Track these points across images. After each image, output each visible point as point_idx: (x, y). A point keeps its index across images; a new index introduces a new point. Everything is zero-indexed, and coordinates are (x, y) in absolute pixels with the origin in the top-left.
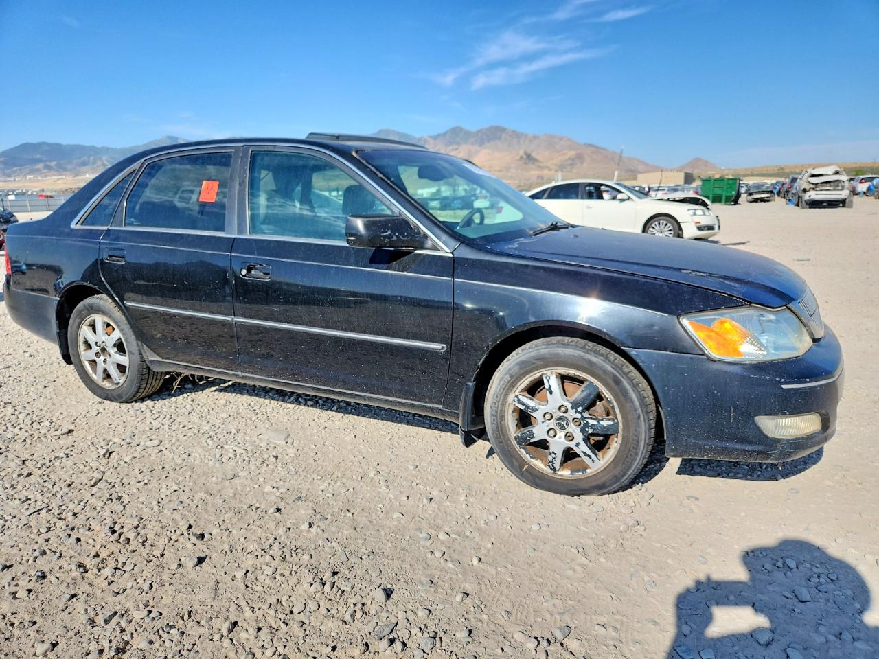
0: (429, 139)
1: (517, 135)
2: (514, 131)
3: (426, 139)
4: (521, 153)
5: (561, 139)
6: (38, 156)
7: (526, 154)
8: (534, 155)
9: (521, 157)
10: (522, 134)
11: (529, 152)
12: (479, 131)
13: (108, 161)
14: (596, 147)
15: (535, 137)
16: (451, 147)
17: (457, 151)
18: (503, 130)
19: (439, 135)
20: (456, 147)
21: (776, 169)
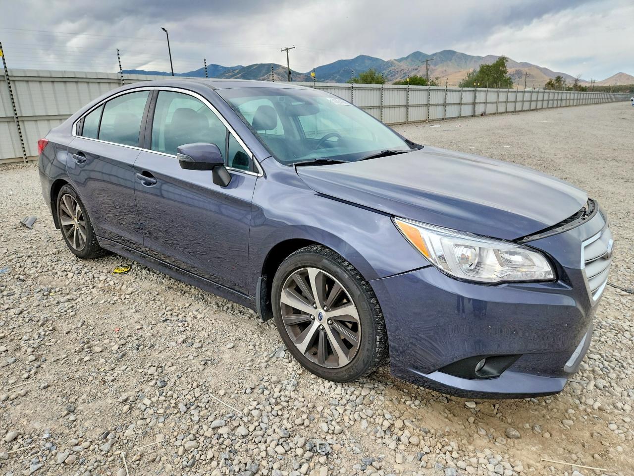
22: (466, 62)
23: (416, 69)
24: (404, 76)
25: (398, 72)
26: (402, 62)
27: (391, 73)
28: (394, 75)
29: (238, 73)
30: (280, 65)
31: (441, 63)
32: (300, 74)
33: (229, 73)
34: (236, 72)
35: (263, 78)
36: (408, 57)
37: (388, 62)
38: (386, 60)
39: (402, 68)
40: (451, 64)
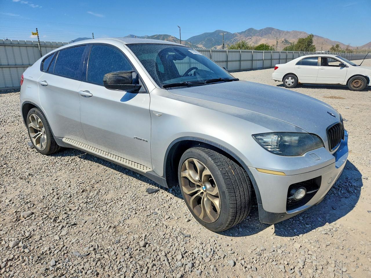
0: (237, 34)
1: (279, 32)
2: (278, 30)
4: (283, 39)
5: (301, 33)
7: (285, 40)
9: (283, 42)
10: (282, 31)
12: (261, 30)
14: (318, 37)
15: (288, 32)
16: (248, 38)
17: (251, 39)
18: (272, 29)
19: (242, 32)
20: (250, 37)
22: (280, 34)
25: (239, 40)
26: (242, 34)
27: (236, 41)
30: (171, 36)
31: (265, 35)
32: (182, 41)
36: (245, 31)
37: (233, 34)
39: (242, 38)
40: (271, 36)
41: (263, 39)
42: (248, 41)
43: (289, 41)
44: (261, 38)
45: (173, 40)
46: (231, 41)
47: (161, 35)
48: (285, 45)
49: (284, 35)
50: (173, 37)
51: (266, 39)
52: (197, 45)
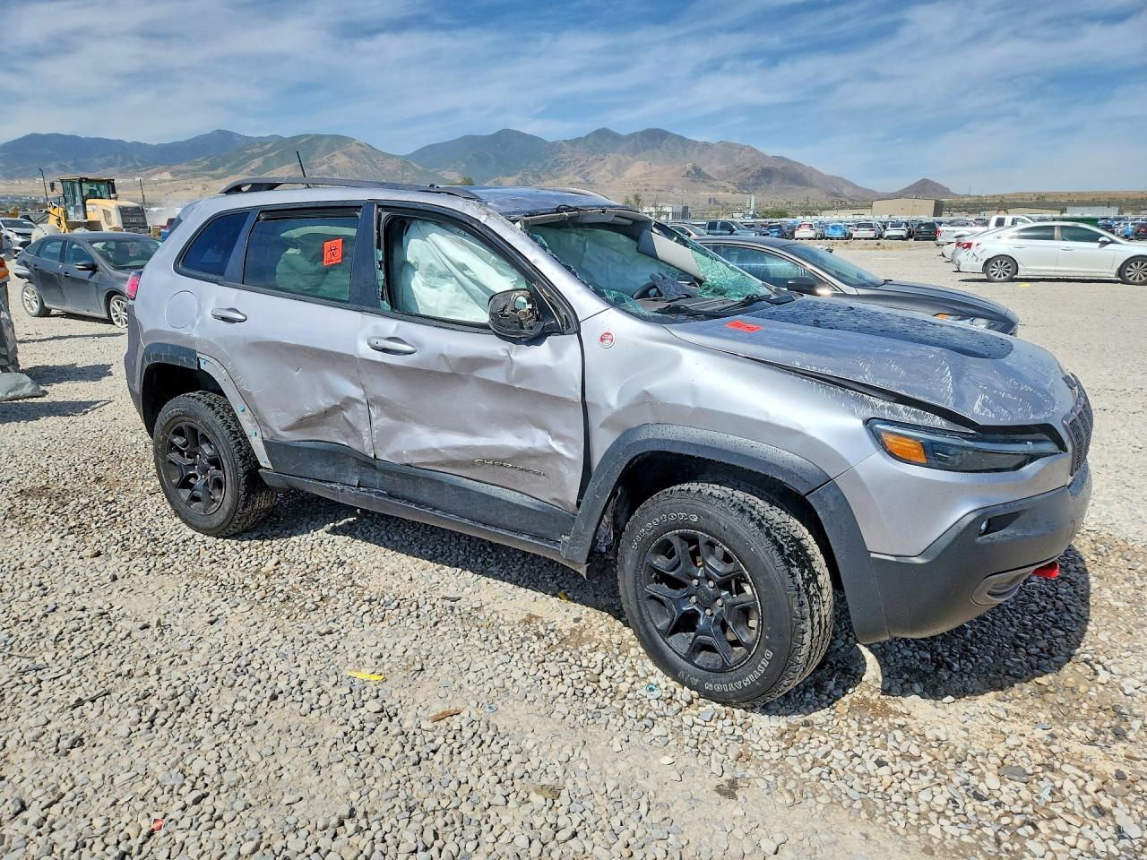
0: (565, 144)
2: (679, 137)
3: (561, 145)
4: (689, 166)
5: (742, 148)
6: (49, 152)
7: (695, 169)
8: (704, 169)
9: (689, 172)
10: (691, 141)
11: (698, 165)
12: (633, 135)
13: (140, 161)
15: (706, 145)
16: (595, 157)
17: (602, 162)
18: (663, 134)
19: (578, 139)
20: (601, 156)
21: (1034, 198)
22: (684, 151)
23: (602, 160)
24: (581, 171)
25: (570, 162)
26: (578, 146)
27: (559, 165)
28: (563, 169)
29: (272, 150)
30: (354, 140)
31: (644, 151)
32: (392, 156)
33: (253, 148)
34: (268, 147)
35: (318, 161)
36: (588, 137)
37: (553, 145)
38: (550, 141)
39: (577, 156)
40: (660, 154)
41: (639, 163)
42: (595, 167)
43: (707, 173)
44: (630, 159)
45: (363, 152)
46: (546, 163)
47: (323, 137)
48: (694, 181)
49: (695, 153)
50: (361, 145)
51: (647, 163)
52: (440, 173)
